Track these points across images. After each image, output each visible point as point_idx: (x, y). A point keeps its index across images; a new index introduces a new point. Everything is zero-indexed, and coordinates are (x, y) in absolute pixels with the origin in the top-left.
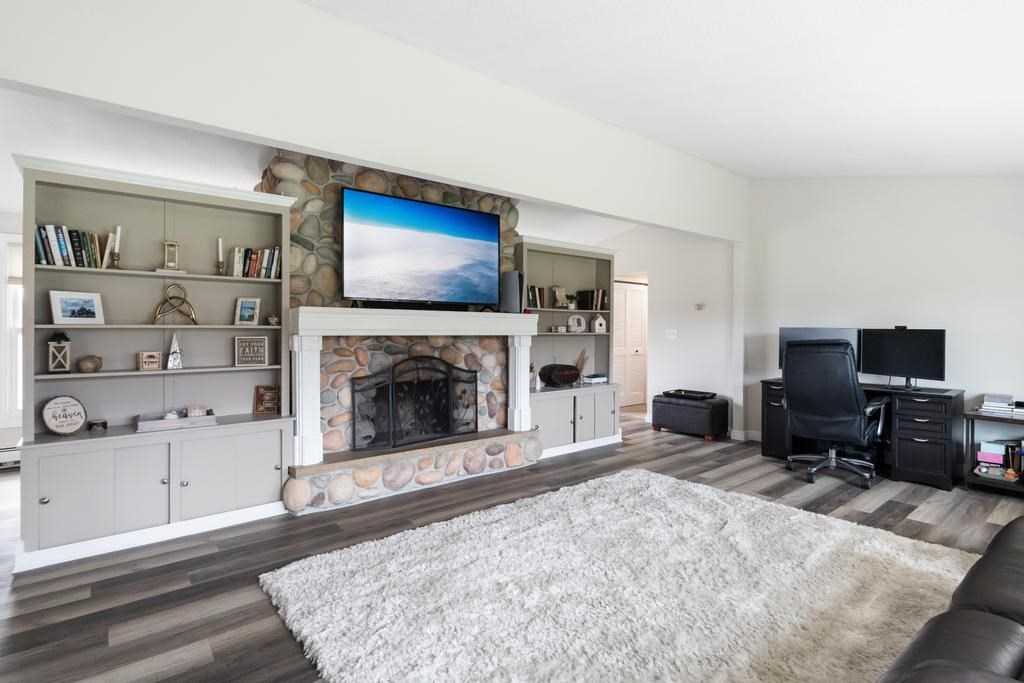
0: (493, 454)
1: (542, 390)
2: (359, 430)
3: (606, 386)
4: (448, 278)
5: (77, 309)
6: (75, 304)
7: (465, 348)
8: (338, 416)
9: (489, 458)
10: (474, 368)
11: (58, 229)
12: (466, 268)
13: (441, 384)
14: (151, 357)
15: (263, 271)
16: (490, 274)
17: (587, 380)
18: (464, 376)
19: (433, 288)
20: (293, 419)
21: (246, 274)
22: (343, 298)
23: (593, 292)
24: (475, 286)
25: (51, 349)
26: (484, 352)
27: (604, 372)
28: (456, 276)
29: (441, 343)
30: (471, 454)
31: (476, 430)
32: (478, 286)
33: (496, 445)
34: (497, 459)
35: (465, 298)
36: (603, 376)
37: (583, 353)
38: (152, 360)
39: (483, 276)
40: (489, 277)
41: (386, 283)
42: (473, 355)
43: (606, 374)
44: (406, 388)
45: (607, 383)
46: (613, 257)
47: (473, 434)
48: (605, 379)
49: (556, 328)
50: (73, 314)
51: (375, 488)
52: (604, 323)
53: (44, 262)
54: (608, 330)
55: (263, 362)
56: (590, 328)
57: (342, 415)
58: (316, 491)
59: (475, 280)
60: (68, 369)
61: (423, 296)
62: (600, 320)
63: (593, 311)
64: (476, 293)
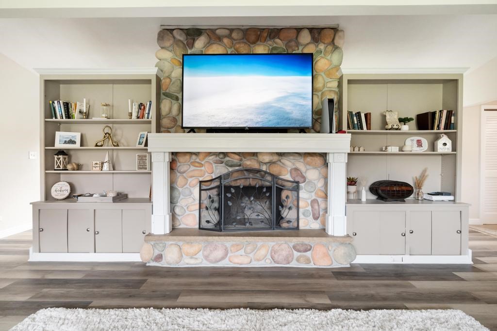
0: (299, 251)
1: (369, 202)
2: (204, 216)
3: (452, 205)
4: (265, 109)
5: (67, 140)
6: (67, 138)
7: (288, 163)
8: (192, 205)
9: (296, 254)
10: (297, 180)
11: (59, 102)
12: (279, 100)
13: (265, 190)
14: (96, 164)
15: (146, 115)
16: (303, 102)
17: (426, 197)
18: (289, 185)
19: (250, 117)
20: (152, 204)
21: (138, 118)
22: (183, 128)
23: (434, 114)
24: (288, 113)
25: (56, 159)
26: (308, 167)
27: (450, 191)
28: (272, 107)
29: (267, 159)
30: (276, 247)
31: (298, 228)
32: (291, 113)
33: (303, 244)
34: (305, 256)
35: (278, 123)
36: (449, 194)
37: (425, 171)
38: (97, 165)
39: (296, 105)
40: (302, 105)
41: (213, 116)
42: (296, 169)
43: (452, 193)
44: (233, 191)
45: (454, 201)
46: (462, 75)
47: (295, 231)
48: (451, 198)
49: (386, 148)
50: (65, 142)
51: (196, 258)
52: (449, 143)
53: (54, 118)
54: (454, 148)
55: (146, 169)
56: (433, 147)
57: (194, 205)
58: (157, 252)
59: (288, 108)
60: (61, 168)
61: (242, 123)
62: (445, 139)
63: (435, 131)
64: (288, 119)
